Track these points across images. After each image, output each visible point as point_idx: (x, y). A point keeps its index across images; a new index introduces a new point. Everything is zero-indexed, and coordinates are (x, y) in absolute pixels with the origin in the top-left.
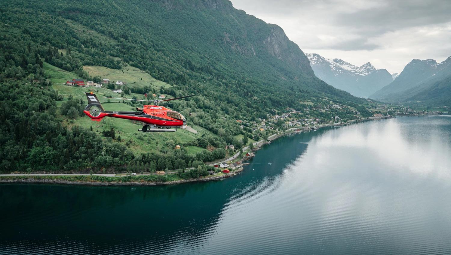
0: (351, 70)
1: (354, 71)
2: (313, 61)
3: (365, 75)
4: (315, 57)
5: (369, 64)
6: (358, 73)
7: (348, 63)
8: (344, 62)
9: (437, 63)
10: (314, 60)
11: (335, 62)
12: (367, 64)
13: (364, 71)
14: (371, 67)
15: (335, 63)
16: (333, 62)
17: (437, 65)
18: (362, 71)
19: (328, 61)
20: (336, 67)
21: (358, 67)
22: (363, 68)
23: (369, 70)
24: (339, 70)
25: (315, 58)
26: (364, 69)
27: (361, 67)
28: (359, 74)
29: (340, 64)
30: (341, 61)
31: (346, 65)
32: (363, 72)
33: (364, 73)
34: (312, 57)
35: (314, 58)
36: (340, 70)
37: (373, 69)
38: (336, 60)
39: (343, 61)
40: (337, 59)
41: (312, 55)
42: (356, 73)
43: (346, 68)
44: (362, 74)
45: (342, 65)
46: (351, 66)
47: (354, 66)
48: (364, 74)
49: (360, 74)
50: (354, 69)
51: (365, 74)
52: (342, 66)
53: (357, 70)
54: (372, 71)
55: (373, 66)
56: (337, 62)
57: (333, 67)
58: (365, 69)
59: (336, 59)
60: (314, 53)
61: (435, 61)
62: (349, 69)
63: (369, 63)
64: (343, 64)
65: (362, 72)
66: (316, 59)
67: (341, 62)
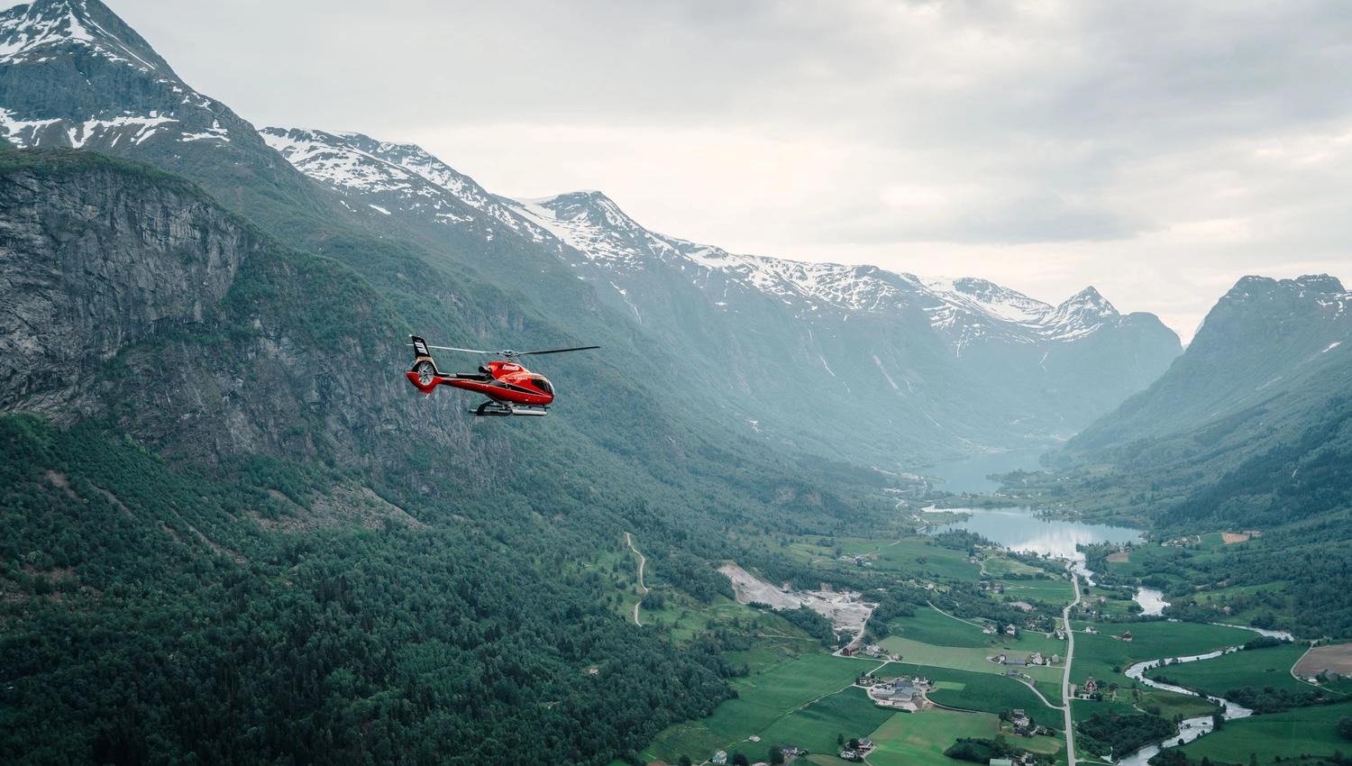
0: (1024, 322)
1: (1036, 322)
2: (855, 297)
3: (1074, 337)
4: (866, 278)
5: (1092, 294)
6: (1050, 332)
7: (1012, 294)
8: (996, 289)
9: (1345, 292)
10: (859, 293)
11: (963, 291)
12: (1084, 294)
13: (1071, 323)
14: (1098, 304)
15: (959, 294)
16: (955, 291)
17: (1343, 299)
18: (1064, 321)
19: (933, 288)
20: (959, 313)
21: (1051, 307)
22: (1071, 309)
23: (1090, 318)
24: (970, 325)
25: (865, 283)
26: (1073, 313)
27: (1064, 307)
28: (1051, 336)
29: (980, 297)
30: (984, 285)
31: (1006, 303)
32: (1068, 328)
33: (1071, 331)
34: (854, 280)
35: (861, 285)
36: (977, 325)
37: (1107, 312)
38: (964, 285)
39: (992, 285)
40: (970, 280)
41: (853, 273)
42: (1041, 330)
43: (1005, 311)
44: (1062, 333)
45: (989, 300)
46: (1026, 306)
47: (1037, 302)
48: (1071, 335)
49: (1056, 334)
50: (1036, 317)
51: (1076, 332)
52: (987, 307)
53: (1046, 319)
54: (1101, 320)
55: (1107, 302)
56: (970, 291)
57: (947, 312)
58: (1077, 312)
59: (964, 279)
60: (861, 265)
61: (1336, 281)
62: (1016, 316)
63: (1091, 289)
64: (994, 298)
65: (1065, 326)
66: (868, 288)
67: (987, 292)
